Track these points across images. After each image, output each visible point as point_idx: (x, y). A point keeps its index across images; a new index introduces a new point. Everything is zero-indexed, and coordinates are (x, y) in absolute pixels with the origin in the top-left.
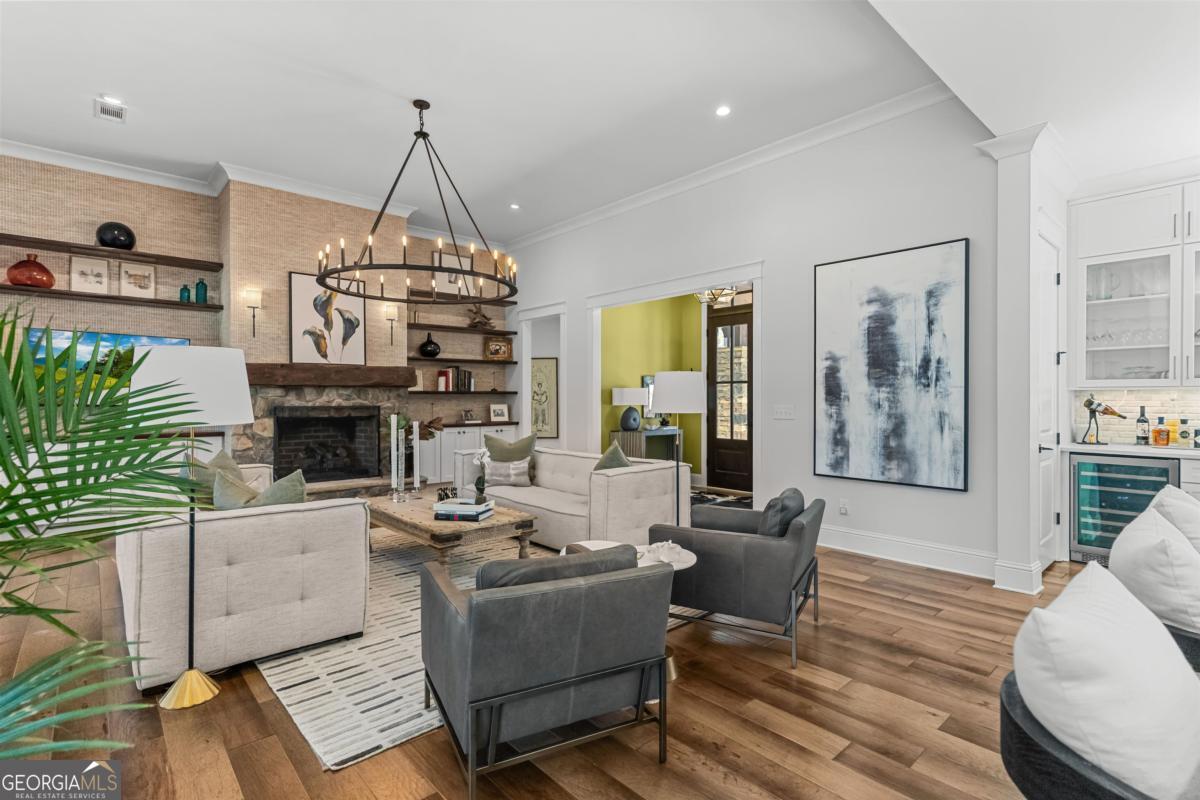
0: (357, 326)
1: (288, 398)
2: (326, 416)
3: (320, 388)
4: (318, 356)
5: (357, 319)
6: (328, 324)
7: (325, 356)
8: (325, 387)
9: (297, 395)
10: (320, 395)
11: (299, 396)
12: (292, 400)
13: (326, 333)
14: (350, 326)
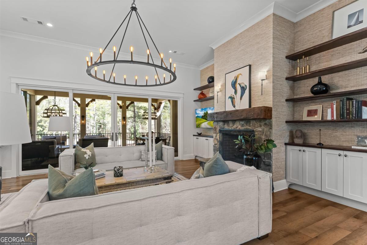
0: (246, 89)
1: (225, 126)
2: (236, 134)
3: (234, 121)
4: (233, 106)
5: (246, 86)
6: (236, 92)
7: (234, 107)
8: (235, 121)
9: (227, 124)
10: (234, 124)
11: (228, 125)
12: (226, 127)
13: (235, 95)
14: (243, 89)
